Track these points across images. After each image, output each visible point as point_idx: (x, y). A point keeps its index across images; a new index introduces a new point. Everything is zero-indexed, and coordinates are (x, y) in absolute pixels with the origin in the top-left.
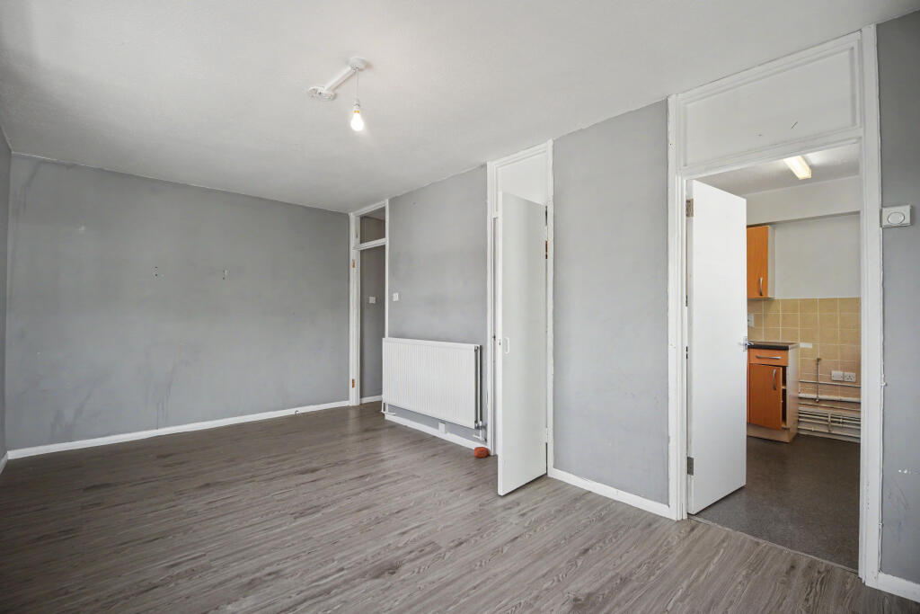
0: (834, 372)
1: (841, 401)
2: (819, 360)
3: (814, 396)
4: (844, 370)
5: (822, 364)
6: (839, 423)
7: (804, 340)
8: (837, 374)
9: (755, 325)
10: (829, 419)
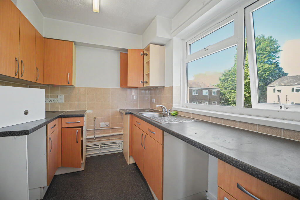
0: (101, 123)
1: (104, 137)
2: (95, 118)
3: (93, 137)
4: (105, 121)
5: (96, 120)
6: (103, 147)
7: (89, 109)
8: (102, 124)
9: (65, 101)
10: (100, 146)
